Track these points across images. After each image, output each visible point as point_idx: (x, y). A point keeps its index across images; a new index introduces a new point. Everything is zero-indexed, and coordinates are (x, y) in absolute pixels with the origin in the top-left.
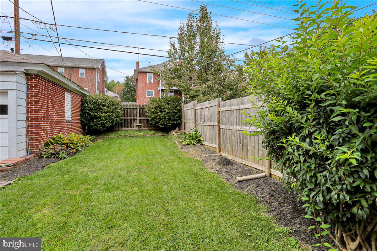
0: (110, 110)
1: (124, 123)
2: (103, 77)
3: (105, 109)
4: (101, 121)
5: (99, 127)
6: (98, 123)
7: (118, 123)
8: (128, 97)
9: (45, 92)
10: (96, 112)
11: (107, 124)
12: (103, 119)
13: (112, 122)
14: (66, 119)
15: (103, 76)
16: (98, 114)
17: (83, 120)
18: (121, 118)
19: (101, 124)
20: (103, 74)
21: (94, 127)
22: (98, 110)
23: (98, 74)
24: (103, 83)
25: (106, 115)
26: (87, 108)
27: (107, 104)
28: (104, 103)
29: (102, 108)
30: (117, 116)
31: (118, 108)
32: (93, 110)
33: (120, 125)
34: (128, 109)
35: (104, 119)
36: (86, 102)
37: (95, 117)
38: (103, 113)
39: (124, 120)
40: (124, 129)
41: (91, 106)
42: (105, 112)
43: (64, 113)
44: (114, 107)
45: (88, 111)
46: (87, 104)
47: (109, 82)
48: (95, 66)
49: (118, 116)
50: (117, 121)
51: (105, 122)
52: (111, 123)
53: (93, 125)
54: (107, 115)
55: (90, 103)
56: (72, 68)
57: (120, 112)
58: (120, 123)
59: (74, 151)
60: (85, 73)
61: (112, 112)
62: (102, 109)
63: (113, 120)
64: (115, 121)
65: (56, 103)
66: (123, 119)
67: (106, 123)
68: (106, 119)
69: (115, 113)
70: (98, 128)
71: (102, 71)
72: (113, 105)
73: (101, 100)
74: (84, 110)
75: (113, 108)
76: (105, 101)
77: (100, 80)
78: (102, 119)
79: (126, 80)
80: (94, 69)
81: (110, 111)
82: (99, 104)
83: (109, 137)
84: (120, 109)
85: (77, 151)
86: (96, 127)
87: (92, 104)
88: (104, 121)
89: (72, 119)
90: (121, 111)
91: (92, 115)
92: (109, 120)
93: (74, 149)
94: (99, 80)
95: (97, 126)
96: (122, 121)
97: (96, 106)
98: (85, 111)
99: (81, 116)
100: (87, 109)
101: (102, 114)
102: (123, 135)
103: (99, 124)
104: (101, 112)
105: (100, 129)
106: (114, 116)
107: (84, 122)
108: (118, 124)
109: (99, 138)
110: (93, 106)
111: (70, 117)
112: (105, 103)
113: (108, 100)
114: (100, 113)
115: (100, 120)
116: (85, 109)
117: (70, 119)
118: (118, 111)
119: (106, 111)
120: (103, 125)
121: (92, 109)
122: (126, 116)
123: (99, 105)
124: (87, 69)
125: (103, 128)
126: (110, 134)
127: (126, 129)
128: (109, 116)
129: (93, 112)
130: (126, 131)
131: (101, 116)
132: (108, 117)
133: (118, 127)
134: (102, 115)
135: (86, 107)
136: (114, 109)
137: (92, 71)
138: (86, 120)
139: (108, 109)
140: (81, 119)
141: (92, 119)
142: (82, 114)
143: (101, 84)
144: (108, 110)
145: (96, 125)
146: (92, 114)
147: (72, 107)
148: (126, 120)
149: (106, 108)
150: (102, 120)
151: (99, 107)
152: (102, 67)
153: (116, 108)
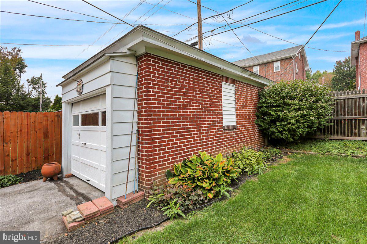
0: (304, 105)
1: (337, 126)
2: (303, 66)
3: (295, 104)
4: (288, 126)
5: (286, 135)
6: (283, 129)
7: (323, 127)
8: (340, 87)
9: (170, 84)
10: (280, 111)
11: (301, 130)
12: (291, 121)
13: (309, 127)
14: (224, 124)
15: (303, 64)
16: (283, 113)
17: (260, 123)
18: (330, 117)
19: (289, 130)
20: (303, 62)
21: (276, 135)
22: (283, 107)
23: (296, 64)
24: (303, 74)
25: (298, 113)
26: (264, 105)
27: (299, 94)
28: (292, 94)
29: (289, 102)
30: (320, 115)
31: (323, 100)
32: (275, 107)
33: (328, 131)
34: (344, 100)
35: (293, 121)
36: (264, 96)
37: (278, 119)
38: (292, 111)
39: (337, 121)
40: (336, 137)
41: (271, 101)
42: (294, 109)
43: (220, 115)
44: (314, 99)
45: (267, 109)
46: (266, 99)
47: (312, 74)
48: (291, 55)
49: (322, 115)
50: (320, 125)
51: (296, 126)
52: (307, 128)
53: (275, 131)
54: (300, 115)
55: (270, 97)
56: (266, 64)
57: (328, 108)
58: (328, 127)
59: (211, 195)
60: (280, 66)
61: (310, 108)
62: (290, 105)
63: (312, 123)
64: (317, 125)
65: (200, 100)
66: (334, 120)
67: (298, 128)
68: (298, 121)
69: (315, 109)
70: (283, 137)
71: (301, 60)
72: (311, 95)
73: (287, 90)
74: (260, 107)
75: (311, 101)
76: (296, 90)
77: (299, 70)
78: (289, 121)
79: (337, 67)
80: (290, 58)
81: (305, 107)
82: (283, 96)
83: (305, 152)
84: (326, 102)
85: (217, 194)
86: (280, 135)
87: (273, 98)
88: (294, 125)
89: (238, 124)
90: (330, 105)
91: (273, 115)
92: (303, 123)
93: (210, 190)
94: (297, 71)
95: (281, 132)
96: (332, 124)
97: (279, 101)
98: (262, 109)
99: (258, 117)
100: (266, 107)
101: (289, 112)
102: (334, 152)
103: (285, 130)
104: (288, 109)
105: (287, 138)
106: (314, 116)
107: (261, 126)
108: (324, 129)
109: (287, 153)
110: (275, 100)
111: (235, 120)
112: (295, 94)
113: (301, 88)
114: (285, 112)
115: (286, 123)
116: (262, 107)
117: (235, 124)
118: (322, 106)
119: (298, 107)
120: (292, 132)
121: (273, 106)
122: (339, 113)
123: (283, 98)
124: (281, 60)
125: (293, 136)
126: (307, 146)
127: (340, 137)
128: (303, 116)
129: (276, 111)
130: (340, 141)
131: (288, 116)
132: (301, 117)
133: (324, 134)
134: (289, 114)
135: (264, 103)
136: (314, 102)
137: (287, 61)
138: (264, 124)
139: (301, 103)
140: (257, 123)
141: (274, 122)
142: (258, 114)
143: (300, 75)
144: (300, 105)
145: (279, 132)
146: (272, 113)
147: (238, 105)
148: (341, 120)
149: (296, 101)
150: (290, 123)
151: (284, 102)
152: (301, 55)
153: (317, 101)
